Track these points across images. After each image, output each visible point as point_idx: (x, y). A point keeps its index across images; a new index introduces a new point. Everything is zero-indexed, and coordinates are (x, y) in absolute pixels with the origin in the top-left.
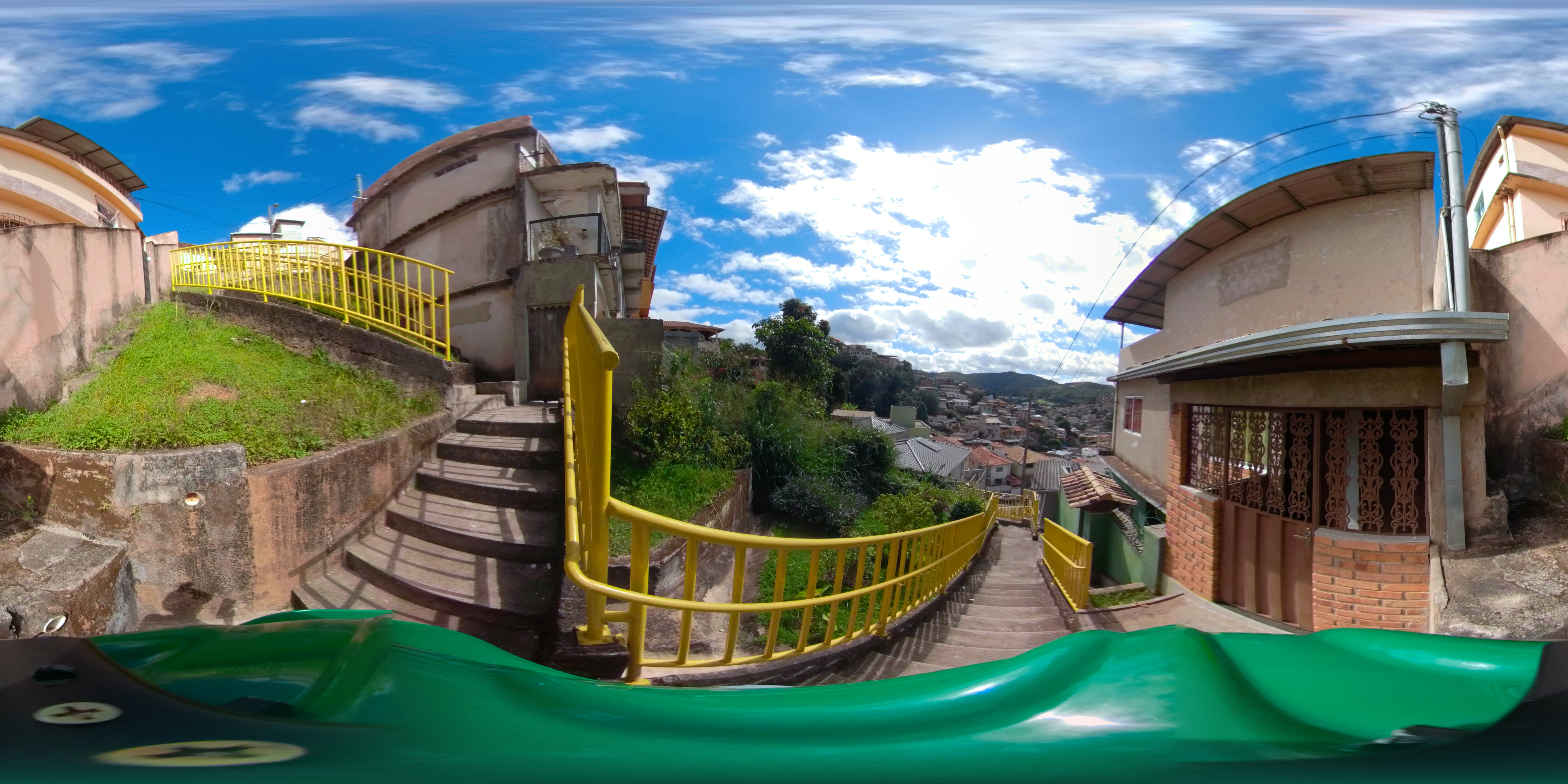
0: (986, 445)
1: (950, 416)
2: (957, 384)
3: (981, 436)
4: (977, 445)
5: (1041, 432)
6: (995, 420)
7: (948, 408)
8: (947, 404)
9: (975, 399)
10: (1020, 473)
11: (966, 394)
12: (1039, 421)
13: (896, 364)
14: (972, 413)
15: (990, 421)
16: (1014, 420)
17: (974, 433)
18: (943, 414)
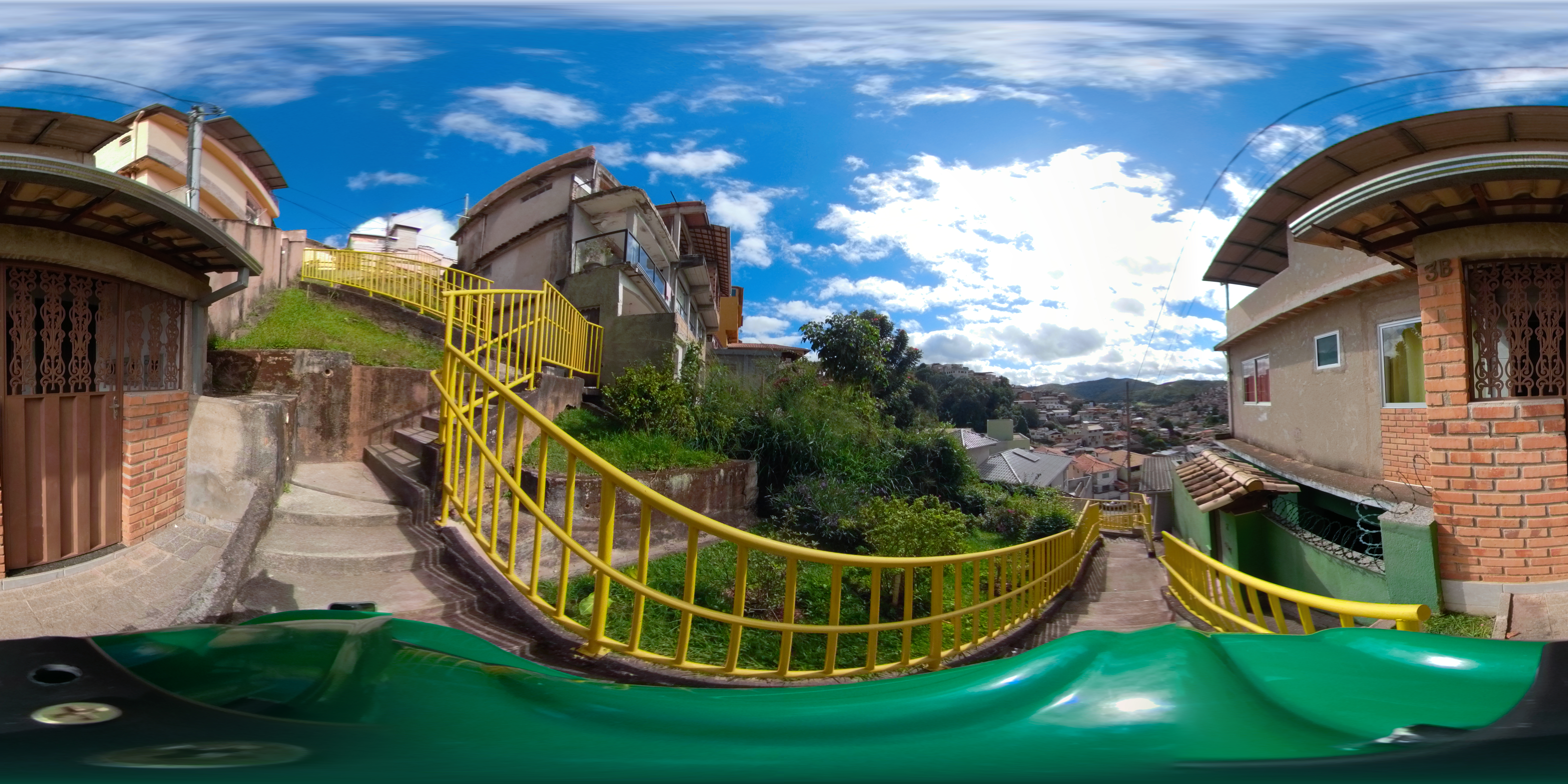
0: (1090, 452)
1: (1051, 427)
2: (1055, 396)
3: (1084, 444)
4: (1080, 453)
5: (1144, 434)
6: (1098, 427)
7: (1049, 419)
8: (1048, 416)
9: (1075, 409)
10: (1126, 478)
11: (1066, 404)
12: (1140, 423)
13: (994, 380)
14: (1073, 422)
15: (1092, 428)
16: (1116, 424)
17: (1077, 442)
18: (1044, 426)
